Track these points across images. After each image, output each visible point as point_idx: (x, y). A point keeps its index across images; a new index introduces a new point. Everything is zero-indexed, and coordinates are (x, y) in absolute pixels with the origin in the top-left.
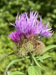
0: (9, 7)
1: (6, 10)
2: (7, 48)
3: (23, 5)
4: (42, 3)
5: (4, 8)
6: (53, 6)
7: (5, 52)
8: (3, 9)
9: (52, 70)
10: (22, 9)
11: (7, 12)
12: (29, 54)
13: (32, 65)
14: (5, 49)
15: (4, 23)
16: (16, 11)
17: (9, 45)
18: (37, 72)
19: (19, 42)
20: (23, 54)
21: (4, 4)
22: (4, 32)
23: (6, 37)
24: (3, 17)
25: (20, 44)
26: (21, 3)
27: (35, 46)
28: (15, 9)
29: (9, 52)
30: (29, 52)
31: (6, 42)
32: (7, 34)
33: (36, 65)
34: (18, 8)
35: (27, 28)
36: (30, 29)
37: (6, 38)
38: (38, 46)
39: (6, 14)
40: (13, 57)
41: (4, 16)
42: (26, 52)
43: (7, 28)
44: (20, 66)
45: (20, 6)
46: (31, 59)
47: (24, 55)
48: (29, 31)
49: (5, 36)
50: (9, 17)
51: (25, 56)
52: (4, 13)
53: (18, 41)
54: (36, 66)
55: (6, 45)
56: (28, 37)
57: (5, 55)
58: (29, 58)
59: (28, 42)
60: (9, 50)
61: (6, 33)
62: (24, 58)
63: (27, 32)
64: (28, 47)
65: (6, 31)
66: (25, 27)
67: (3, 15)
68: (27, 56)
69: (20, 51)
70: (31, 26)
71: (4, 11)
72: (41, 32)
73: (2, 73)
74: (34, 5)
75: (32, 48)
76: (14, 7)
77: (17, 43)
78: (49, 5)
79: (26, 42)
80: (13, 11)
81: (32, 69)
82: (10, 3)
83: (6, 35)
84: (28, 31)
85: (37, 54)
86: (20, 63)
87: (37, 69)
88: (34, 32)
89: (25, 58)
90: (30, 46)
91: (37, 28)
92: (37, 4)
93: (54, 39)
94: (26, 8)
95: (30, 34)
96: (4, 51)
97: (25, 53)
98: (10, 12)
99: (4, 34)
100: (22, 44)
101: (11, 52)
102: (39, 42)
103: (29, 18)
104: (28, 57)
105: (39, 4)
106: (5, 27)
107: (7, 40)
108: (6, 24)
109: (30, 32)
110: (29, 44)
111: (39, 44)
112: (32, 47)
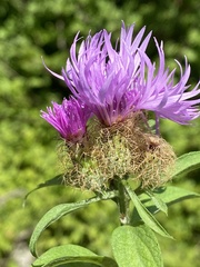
0: (30, 21)
1: (19, 32)
2: (23, 166)
3: (80, 16)
4: (147, 9)
5: (11, 24)
6: (187, 19)
7: (14, 180)
8: (6, 29)
9: (181, 246)
10: (77, 27)
11: (22, 41)
12: (114, 184)
13: (124, 221)
14: (14, 171)
15: (11, 79)
16: (54, 35)
17: (28, 156)
18: (146, 249)
19: (80, 138)
20: (95, 184)
21: (12, 12)
22: (9, 111)
23: (17, 128)
24: (7, 59)
25: (82, 146)
26: (71, 8)
27: (137, 156)
28: (51, 28)
29: (27, 180)
30: (115, 176)
31: (19, 145)
32: (20, 117)
33: (142, 223)
34: (61, 26)
35: (111, 86)
36: (120, 91)
37: (18, 132)
38: (149, 155)
39: (18, 47)
40: (44, 200)
41: (12, 53)
42: (106, 177)
43: (21, 98)
44: (67, 232)
45: (67, 19)
46: (121, 201)
47: (99, 185)
48: (119, 99)
49: (15, 125)
50: (28, 58)
51: (99, 190)
52: (10, 44)
53: (76, 137)
54: (140, 228)
55: (17, 159)
56: (113, 119)
57: (13, 190)
58: (114, 199)
59: (111, 138)
60: (30, 173)
61: (17, 113)
62: (98, 199)
63: (111, 102)
64: (113, 158)
65: (19, 108)
66: (106, 84)
67: (6, 50)
68: (107, 191)
69: (85, 170)
70: (126, 81)
71: (10, 38)
72: (163, 103)
73: (5, 255)
74: (116, 14)
75: (128, 162)
76: (46, 20)
77: (71, 144)
78: (171, 13)
79: (104, 140)
80: (44, 37)
81: (125, 237)
82: (33, 8)
83: (17, 122)
84: (115, 99)
85: (146, 183)
86: (68, 222)
87: (144, 237)
88: (135, 104)
89: (101, 195)
90: (118, 154)
91: (148, 87)
92: (128, 12)
93: (190, 137)
94: (88, 24)
95: (120, 111)
96: (10, 178)
97: (101, 178)
98: (33, 41)
99: (12, 118)
100: (91, 146)
101: (36, 180)
102: (153, 139)
103: (118, 51)
104: (113, 194)
105: (135, 10)
106: (13, 91)
107: (22, 139)
108: (18, 83)
109: (120, 104)
110: (117, 146)
111: (152, 146)
112: (129, 156)
